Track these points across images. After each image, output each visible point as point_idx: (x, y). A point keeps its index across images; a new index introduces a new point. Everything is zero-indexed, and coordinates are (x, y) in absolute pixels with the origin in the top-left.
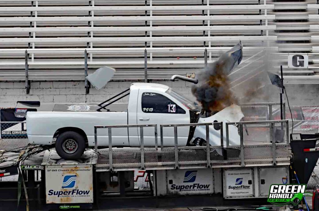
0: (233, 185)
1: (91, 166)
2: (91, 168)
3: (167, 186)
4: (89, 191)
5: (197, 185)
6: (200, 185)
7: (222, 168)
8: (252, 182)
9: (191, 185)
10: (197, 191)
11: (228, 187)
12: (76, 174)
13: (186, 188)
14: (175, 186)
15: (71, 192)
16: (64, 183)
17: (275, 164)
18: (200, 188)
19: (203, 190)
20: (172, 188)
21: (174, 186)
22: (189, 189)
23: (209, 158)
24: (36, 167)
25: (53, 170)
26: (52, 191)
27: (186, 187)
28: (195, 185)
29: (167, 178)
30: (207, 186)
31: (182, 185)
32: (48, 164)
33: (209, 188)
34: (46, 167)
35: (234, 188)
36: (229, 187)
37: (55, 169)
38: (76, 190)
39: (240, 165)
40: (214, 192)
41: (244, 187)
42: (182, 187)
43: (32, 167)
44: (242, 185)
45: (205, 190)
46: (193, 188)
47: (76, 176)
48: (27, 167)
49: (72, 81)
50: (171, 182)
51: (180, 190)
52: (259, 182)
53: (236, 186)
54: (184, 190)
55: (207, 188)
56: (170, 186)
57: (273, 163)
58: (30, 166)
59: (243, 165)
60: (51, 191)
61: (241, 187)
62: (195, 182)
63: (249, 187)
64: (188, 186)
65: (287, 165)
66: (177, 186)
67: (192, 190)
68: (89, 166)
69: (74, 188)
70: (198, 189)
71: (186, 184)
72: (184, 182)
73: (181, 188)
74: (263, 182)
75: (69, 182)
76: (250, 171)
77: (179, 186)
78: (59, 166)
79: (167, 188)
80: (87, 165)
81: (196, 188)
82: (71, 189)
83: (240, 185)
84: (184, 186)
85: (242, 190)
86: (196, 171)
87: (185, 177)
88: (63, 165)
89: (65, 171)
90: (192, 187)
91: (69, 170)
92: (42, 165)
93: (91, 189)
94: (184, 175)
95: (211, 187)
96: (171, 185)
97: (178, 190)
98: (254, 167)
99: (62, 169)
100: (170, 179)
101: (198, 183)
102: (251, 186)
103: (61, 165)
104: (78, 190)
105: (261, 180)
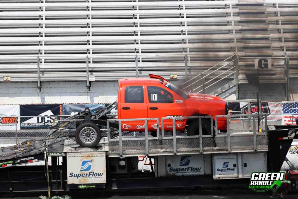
0: (221, 168)
1: (104, 153)
2: (104, 155)
3: (166, 169)
4: (103, 174)
5: (191, 168)
6: (193, 168)
7: (212, 154)
8: (237, 165)
9: (186, 168)
10: (190, 173)
11: (216, 170)
12: (92, 159)
13: (181, 171)
14: (173, 169)
15: (88, 174)
16: (82, 167)
17: (256, 150)
18: (193, 170)
19: (196, 172)
20: (170, 170)
21: (171, 169)
22: (184, 171)
23: (201, 146)
24: (59, 154)
25: (73, 157)
26: (73, 173)
27: (182, 169)
28: (189, 168)
29: (166, 162)
30: (199, 169)
31: (179, 168)
32: (69, 151)
33: (200, 171)
34: (67, 153)
35: (222, 170)
36: (218, 169)
37: (75, 155)
38: (92, 173)
39: (227, 151)
40: (205, 173)
41: (230, 169)
42: (179, 170)
43: (56, 154)
44: (228, 168)
45: (197, 172)
46: (188, 170)
47: (92, 161)
48: (52, 154)
49: (76, 81)
50: (169, 165)
51: (177, 172)
52: (242, 165)
53: (224, 168)
54: (180, 172)
55: (199, 170)
56: (168, 169)
57: (255, 150)
58: (54, 153)
59: (229, 151)
60: (71, 174)
61: (228, 169)
62: (189, 166)
63: (234, 169)
64: (184, 169)
65: (266, 151)
66: (174, 169)
67: (187, 172)
68: (103, 153)
69: (90, 171)
70: (191, 171)
71: (181, 167)
72: (180, 165)
73: (177, 170)
74: (245, 165)
75: (86, 166)
76: (235, 157)
77: (176, 169)
78: (78, 153)
79: (166, 171)
80: (101, 152)
81: (189, 170)
82: (87, 172)
83: (226, 168)
84: (180, 169)
85: (228, 172)
86: (190, 156)
87: (181, 161)
88: (81, 152)
89: (82, 157)
90: (186, 170)
91: (86, 156)
92: (64, 153)
93: (104, 172)
94: (180, 160)
95: (202, 170)
96: (170, 168)
97: (175, 172)
98: (238, 153)
99: (81, 155)
100: (168, 163)
101: (191, 166)
102: (236, 168)
103: (80, 152)
104: (94, 173)
105: (244, 164)
